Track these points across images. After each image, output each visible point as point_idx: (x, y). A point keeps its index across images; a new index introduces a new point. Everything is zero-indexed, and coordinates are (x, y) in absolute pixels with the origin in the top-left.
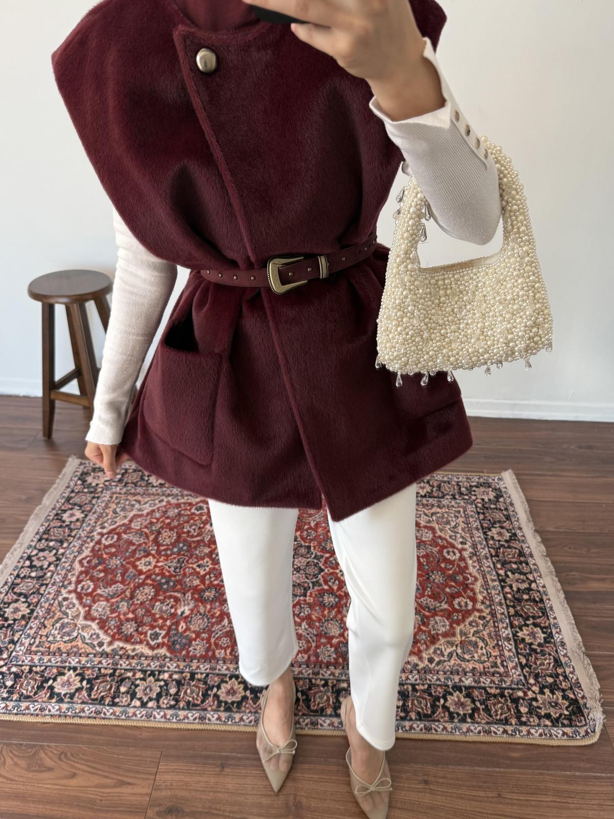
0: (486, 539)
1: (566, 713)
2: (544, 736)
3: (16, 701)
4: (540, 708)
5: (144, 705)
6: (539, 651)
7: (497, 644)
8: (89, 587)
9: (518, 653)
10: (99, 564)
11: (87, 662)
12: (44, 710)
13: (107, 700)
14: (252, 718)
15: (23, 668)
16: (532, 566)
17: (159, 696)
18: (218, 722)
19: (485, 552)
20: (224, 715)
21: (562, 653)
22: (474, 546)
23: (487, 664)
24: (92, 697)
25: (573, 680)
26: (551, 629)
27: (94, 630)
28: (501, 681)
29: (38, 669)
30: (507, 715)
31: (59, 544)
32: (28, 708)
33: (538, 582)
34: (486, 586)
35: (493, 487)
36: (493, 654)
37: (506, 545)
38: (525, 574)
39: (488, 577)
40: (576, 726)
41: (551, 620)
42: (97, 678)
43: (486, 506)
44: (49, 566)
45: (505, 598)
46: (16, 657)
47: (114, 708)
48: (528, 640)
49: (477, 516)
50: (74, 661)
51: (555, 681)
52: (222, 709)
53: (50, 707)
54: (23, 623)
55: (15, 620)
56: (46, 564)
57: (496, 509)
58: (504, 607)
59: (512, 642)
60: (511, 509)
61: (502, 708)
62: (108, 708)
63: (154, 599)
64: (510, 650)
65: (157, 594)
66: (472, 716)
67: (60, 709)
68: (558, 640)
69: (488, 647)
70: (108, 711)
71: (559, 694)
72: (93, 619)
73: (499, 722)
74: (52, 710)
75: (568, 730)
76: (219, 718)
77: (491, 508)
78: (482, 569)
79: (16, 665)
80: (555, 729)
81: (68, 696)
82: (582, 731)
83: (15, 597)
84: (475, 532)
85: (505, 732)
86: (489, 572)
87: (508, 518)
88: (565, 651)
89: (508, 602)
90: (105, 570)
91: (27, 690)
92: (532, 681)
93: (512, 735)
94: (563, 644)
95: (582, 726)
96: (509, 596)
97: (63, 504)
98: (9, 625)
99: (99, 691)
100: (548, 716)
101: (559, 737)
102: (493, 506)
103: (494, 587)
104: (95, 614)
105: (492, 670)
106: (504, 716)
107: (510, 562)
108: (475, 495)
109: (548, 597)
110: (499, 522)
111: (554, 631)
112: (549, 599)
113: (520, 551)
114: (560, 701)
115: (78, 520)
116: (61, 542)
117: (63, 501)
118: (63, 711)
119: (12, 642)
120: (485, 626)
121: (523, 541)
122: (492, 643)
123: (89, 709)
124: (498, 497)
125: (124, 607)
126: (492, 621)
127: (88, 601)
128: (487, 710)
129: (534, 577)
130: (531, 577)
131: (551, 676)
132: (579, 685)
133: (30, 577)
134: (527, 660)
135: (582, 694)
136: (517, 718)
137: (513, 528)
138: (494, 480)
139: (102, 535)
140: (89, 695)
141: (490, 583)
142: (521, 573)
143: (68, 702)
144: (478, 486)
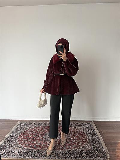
0: (89, 131)
1: (103, 156)
3: (6, 156)
4: (98, 155)
5: (29, 156)
6: (98, 147)
8: (20, 139)
9: (94, 147)
11: (19, 150)
13: (22, 156)
16: (97, 135)
17: (31, 155)
18: (42, 159)
22: (87, 132)
25: (104, 151)
28: (91, 152)
29: (11, 151)
31: (16, 133)
32: (8, 157)
33: (98, 137)
34: (89, 138)
36: (90, 148)
37: (92, 132)
40: (105, 158)
41: (100, 142)
42: (21, 152)
44: (14, 136)
45: (92, 140)
46: (7, 150)
47: (24, 157)
48: (96, 145)
49: (87, 128)
50: (17, 150)
51: (101, 151)
52: (42, 157)
53: (12, 157)
54: (9, 145)
63: (32, 141)
65: (32, 140)
66: (86, 157)
72: (21, 144)
73: (91, 157)
75: (103, 158)
81: (16, 155)
83: (8, 141)
84: (87, 130)
85: (92, 159)
86: (89, 136)
87: (92, 128)
90: (23, 137)
91: (9, 154)
92: (97, 151)
94: (102, 146)
98: (6, 145)
99: (21, 154)
100: (100, 156)
102: (90, 127)
105: (90, 150)
107: (93, 134)
111: (100, 144)
112: (100, 139)
114: (102, 154)
115: (19, 130)
117: (17, 127)
118: (15, 157)
119: (7, 147)
120: (88, 144)
121: (95, 131)
122: (90, 146)
123: (19, 157)
124: (91, 125)
125: (26, 142)
126: (90, 143)
127: (20, 141)
128: (89, 156)
133: (10, 138)
134: (96, 148)
135: (106, 153)
136: (94, 157)
138: (90, 123)
139: (23, 132)
140: (19, 155)
142: (95, 136)
144: (87, 124)
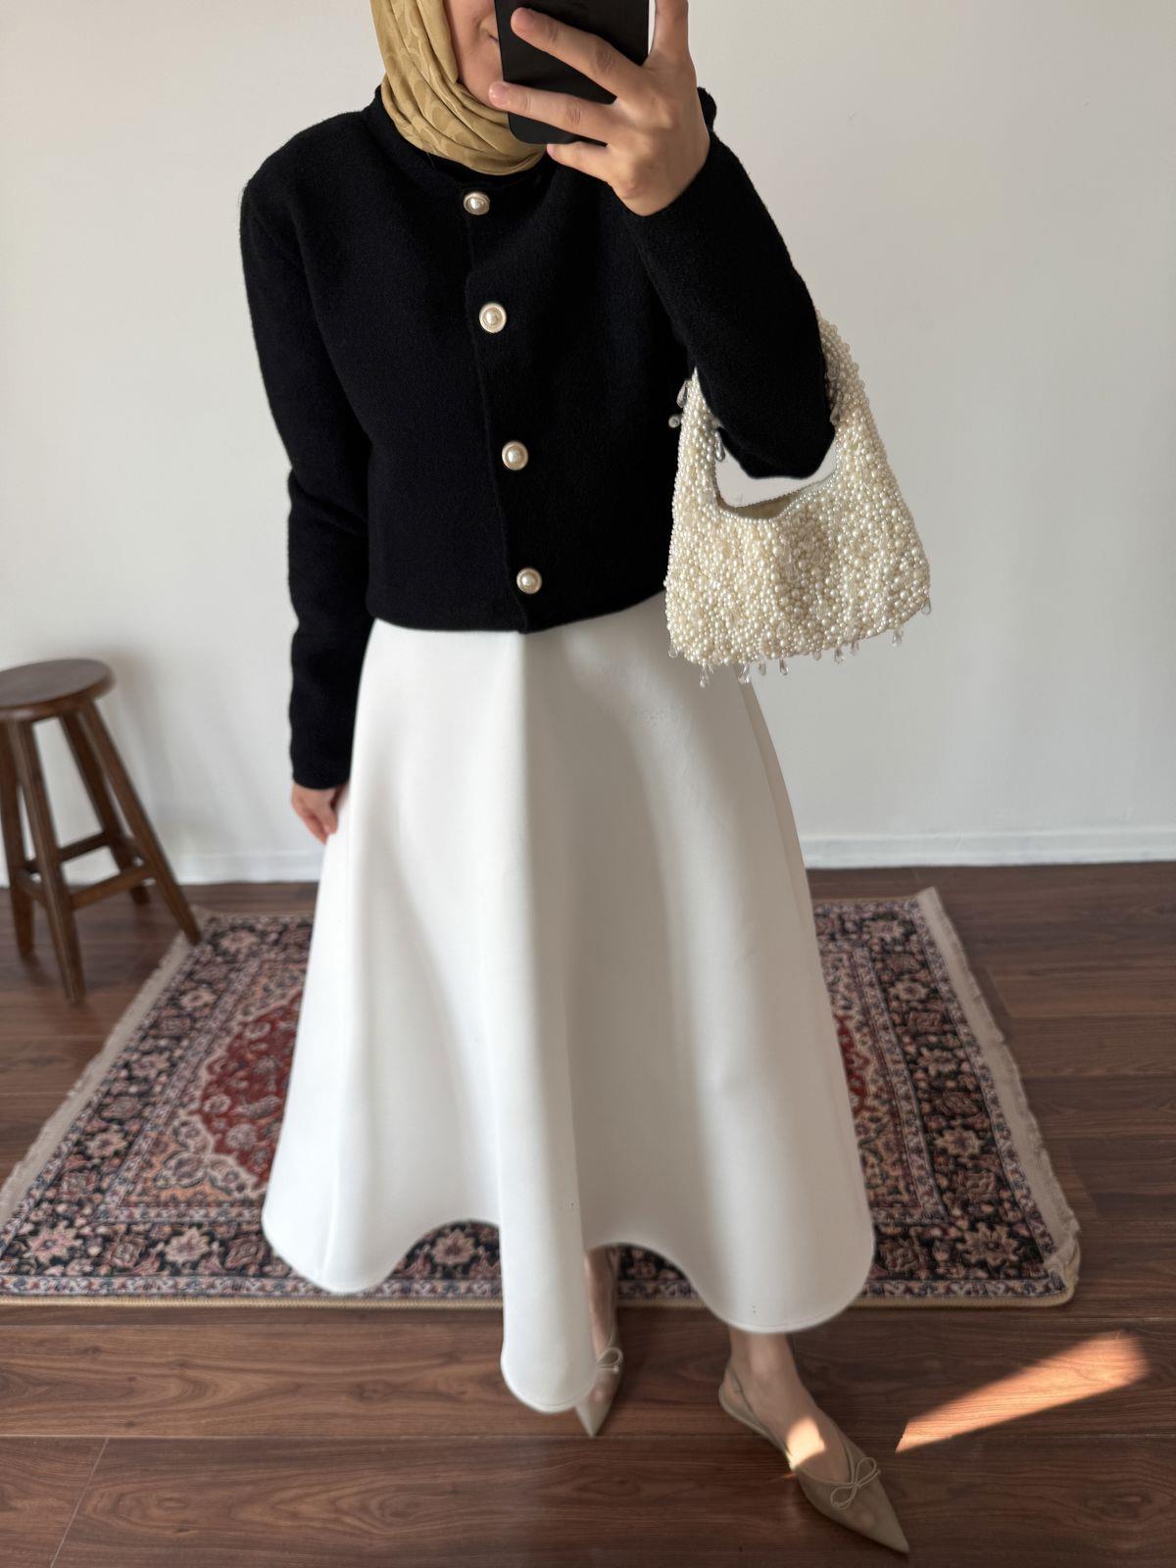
0: (887, 1000)
1: (1014, 1258)
2: (973, 1294)
3: (106, 1276)
4: (968, 1252)
6: (970, 1165)
7: (900, 1160)
8: (222, 1104)
9: (934, 1171)
10: (241, 1068)
11: (219, 1215)
12: (152, 1287)
13: (252, 1270)
14: (487, 1287)
15: (117, 1227)
16: (964, 1038)
18: (430, 1295)
19: (882, 1019)
20: (440, 1286)
21: (1009, 1166)
22: (865, 1011)
23: (882, 1190)
24: (229, 1264)
25: (1027, 1209)
26: (991, 1130)
27: (231, 1167)
28: (904, 1215)
29: (141, 1228)
30: (911, 1265)
31: (175, 1042)
32: (124, 1286)
33: (973, 1059)
34: (883, 1071)
35: (901, 917)
36: (893, 1173)
37: (920, 1007)
38: (951, 1050)
39: (888, 1057)
40: (1029, 1277)
41: (994, 1120)
42: (236, 1237)
43: (887, 948)
44: (160, 1073)
45: (916, 1088)
46: (106, 1213)
47: (263, 1280)
48: (952, 1150)
49: (870, 964)
50: (197, 1215)
51: (997, 1211)
52: (438, 1275)
53: (159, 1283)
54: (116, 1161)
55: (103, 1158)
56: (153, 1073)
57: (905, 952)
58: (914, 1101)
59: (925, 1155)
60: (930, 950)
61: (904, 1256)
62: (252, 1280)
64: (921, 1167)
67: (175, 1286)
68: (1004, 1148)
69: (883, 1164)
70: (253, 1285)
71: (1002, 1231)
72: (229, 1152)
73: (899, 1276)
74: (164, 1287)
75: (1016, 1284)
76: (433, 1290)
77: (894, 952)
78: (877, 1046)
79: (105, 1224)
80: (994, 1282)
81: (188, 1265)
82: (1039, 1287)
83: (103, 1124)
84: (867, 989)
85: (909, 1290)
86: (889, 1050)
87: (924, 965)
88: (1015, 1165)
89: (919, 1092)
90: (249, 1078)
91: (122, 1259)
92: (957, 1212)
93: (919, 1295)
94: (1012, 1155)
95: (1039, 1278)
96: (923, 1085)
97: (183, 983)
98: (95, 1167)
99: (239, 1256)
100: (983, 1264)
101: (999, 1292)
102: (899, 948)
103: (897, 1073)
104: (233, 1144)
105: (890, 1198)
106: (906, 1267)
107: (926, 1033)
108: (869, 933)
109: (990, 1083)
110: (910, 972)
111: (997, 1135)
112: (992, 1087)
113: (943, 1017)
114: (1004, 1240)
115: (206, 1005)
116: (178, 1039)
117: (180, 978)
118: (180, 1287)
119: (99, 1190)
120: (879, 1132)
121: (949, 1000)
122: (890, 1158)
123: (222, 1284)
124: (907, 936)
126: (891, 1124)
127: (221, 1124)
129: (965, 1053)
130: (961, 1054)
131: (989, 1203)
132: (1036, 1215)
133: (126, 1094)
134: (951, 1181)
135: (1042, 1228)
136: (928, 1269)
137: (934, 980)
138: (902, 907)
139: (245, 1025)
140: (223, 1263)
141: (891, 1067)
142: (944, 1048)
143: (190, 1275)
144: (875, 918)
